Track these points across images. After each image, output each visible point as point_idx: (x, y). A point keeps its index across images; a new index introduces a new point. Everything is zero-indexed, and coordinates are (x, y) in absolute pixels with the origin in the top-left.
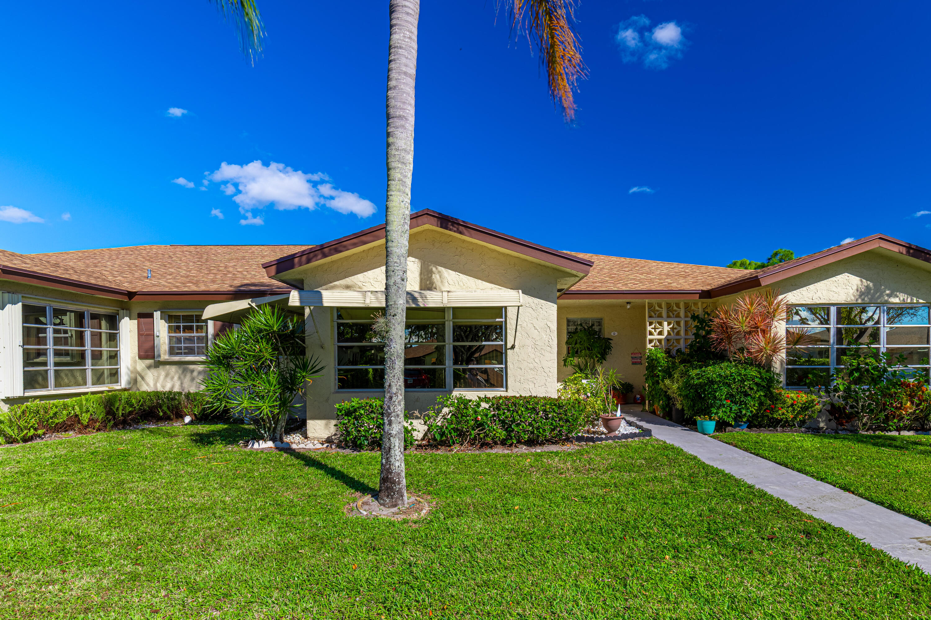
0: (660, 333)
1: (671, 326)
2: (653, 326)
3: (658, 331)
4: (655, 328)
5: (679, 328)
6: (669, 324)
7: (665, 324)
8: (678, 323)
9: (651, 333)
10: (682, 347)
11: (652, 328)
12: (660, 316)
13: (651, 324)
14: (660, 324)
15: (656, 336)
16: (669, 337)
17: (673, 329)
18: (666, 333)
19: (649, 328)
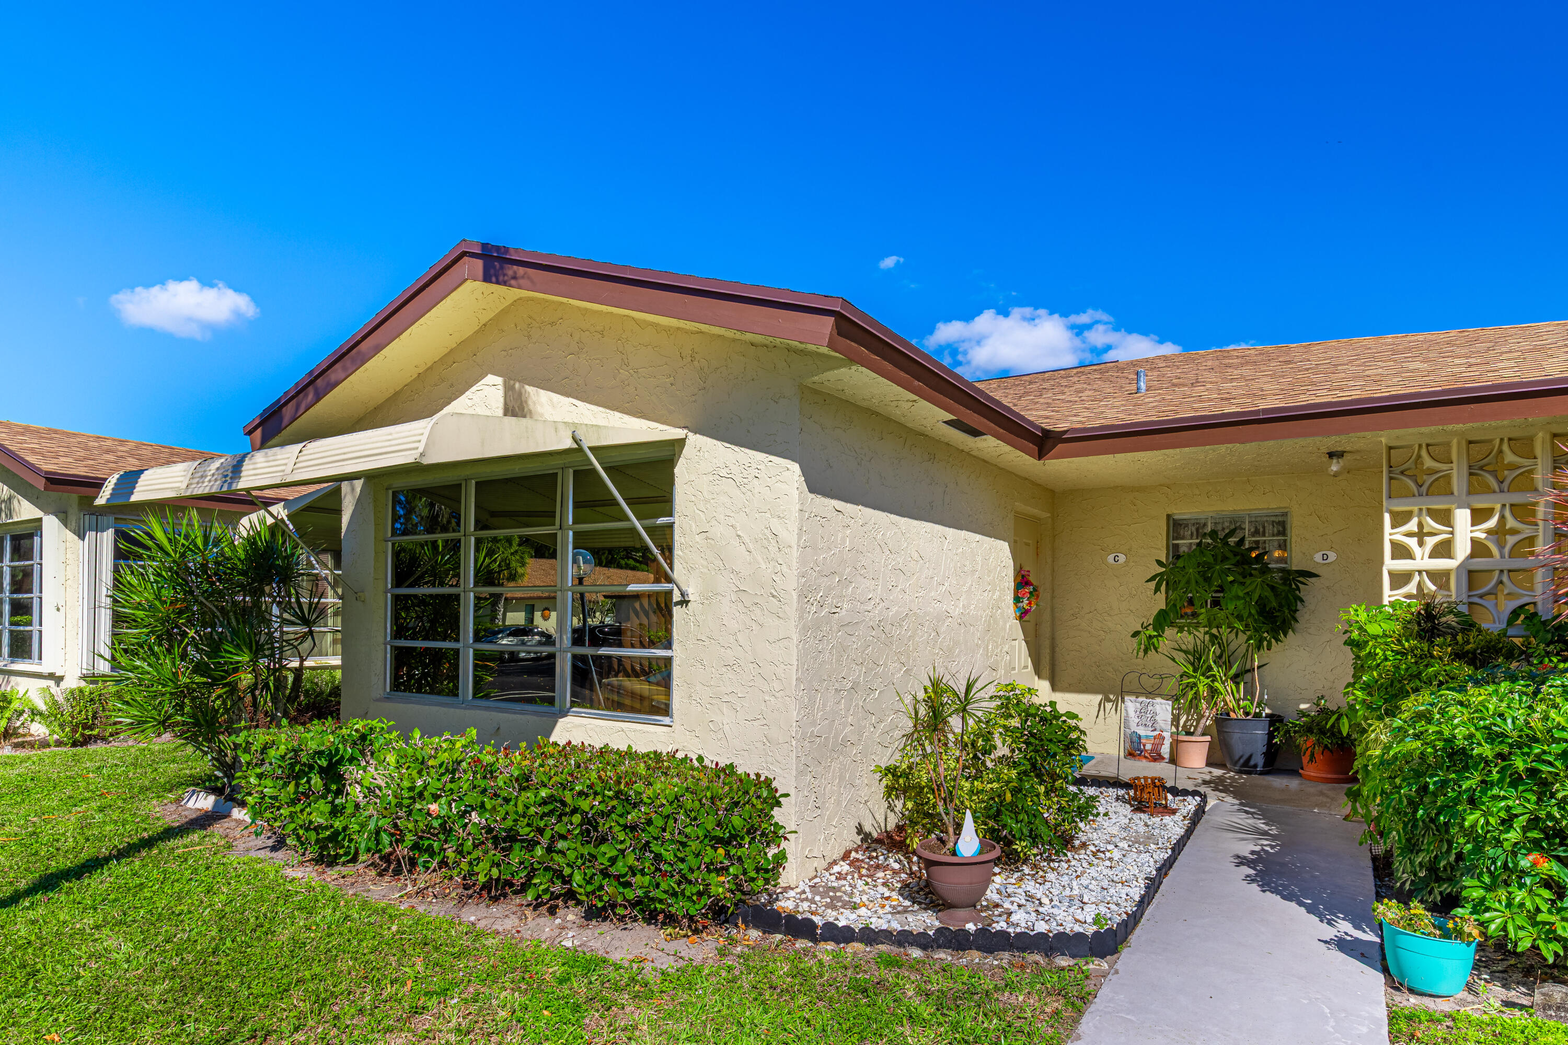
0: (1444, 550)
1: (1492, 523)
2: (1412, 526)
3: (1431, 542)
4: (1421, 535)
5: (1527, 531)
6: (1478, 516)
7: (1462, 517)
8: (1524, 512)
9: (1401, 551)
10: (1538, 599)
11: (1409, 535)
12: (1441, 487)
13: (1399, 519)
14: (1445, 518)
15: (1422, 560)
16: (1480, 563)
17: (1498, 533)
18: (1462, 549)
19: (1390, 534)
